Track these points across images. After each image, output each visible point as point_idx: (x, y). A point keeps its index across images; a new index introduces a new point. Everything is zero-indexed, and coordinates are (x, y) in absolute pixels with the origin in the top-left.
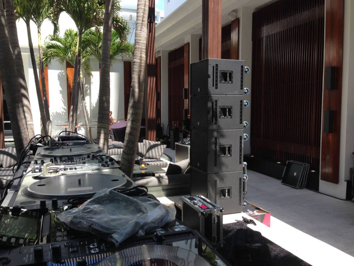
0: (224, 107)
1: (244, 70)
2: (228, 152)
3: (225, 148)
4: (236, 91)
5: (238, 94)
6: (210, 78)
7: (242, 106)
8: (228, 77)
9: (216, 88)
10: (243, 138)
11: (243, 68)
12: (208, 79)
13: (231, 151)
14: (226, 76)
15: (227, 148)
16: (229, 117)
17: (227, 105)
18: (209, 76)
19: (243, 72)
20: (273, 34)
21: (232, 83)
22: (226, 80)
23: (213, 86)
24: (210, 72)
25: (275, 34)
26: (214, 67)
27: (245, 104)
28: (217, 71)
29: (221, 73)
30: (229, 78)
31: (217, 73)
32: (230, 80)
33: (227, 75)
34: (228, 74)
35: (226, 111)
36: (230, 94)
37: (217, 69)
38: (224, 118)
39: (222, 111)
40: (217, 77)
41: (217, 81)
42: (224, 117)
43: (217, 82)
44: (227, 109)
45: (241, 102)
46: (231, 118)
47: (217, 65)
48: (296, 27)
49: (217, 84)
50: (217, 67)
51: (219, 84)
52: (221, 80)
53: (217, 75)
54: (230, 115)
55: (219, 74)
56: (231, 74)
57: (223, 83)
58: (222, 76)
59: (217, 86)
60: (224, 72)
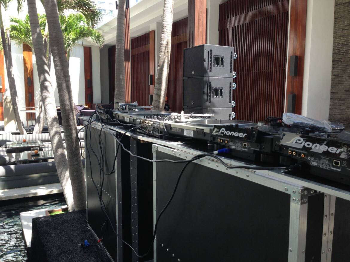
0: (216, 88)
1: (233, 56)
4: (227, 75)
5: (228, 77)
6: (205, 61)
7: (231, 88)
8: (220, 61)
9: (211, 71)
10: (231, 116)
11: (232, 54)
12: (204, 63)
14: (219, 61)
17: (219, 86)
18: (204, 60)
19: (232, 57)
20: (239, 26)
21: (223, 67)
22: (218, 64)
23: (208, 69)
24: (206, 57)
25: (241, 25)
26: (208, 52)
27: (233, 86)
28: (211, 55)
29: (215, 57)
31: (211, 58)
32: (222, 64)
33: (219, 59)
35: (218, 92)
36: (222, 76)
37: (211, 54)
38: (216, 98)
39: (215, 91)
40: (211, 61)
41: (211, 64)
42: (216, 96)
43: (211, 66)
44: (219, 90)
45: (231, 83)
46: (222, 98)
47: (211, 50)
48: (261, 19)
49: (211, 68)
50: (211, 52)
51: (213, 68)
52: (214, 64)
53: (211, 59)
54: (221, 95)
55: (213, 59)
56: (222, 59)
57: (216, 66)
58: (215, 61)
59: (211, 69)
60: (217, 56)
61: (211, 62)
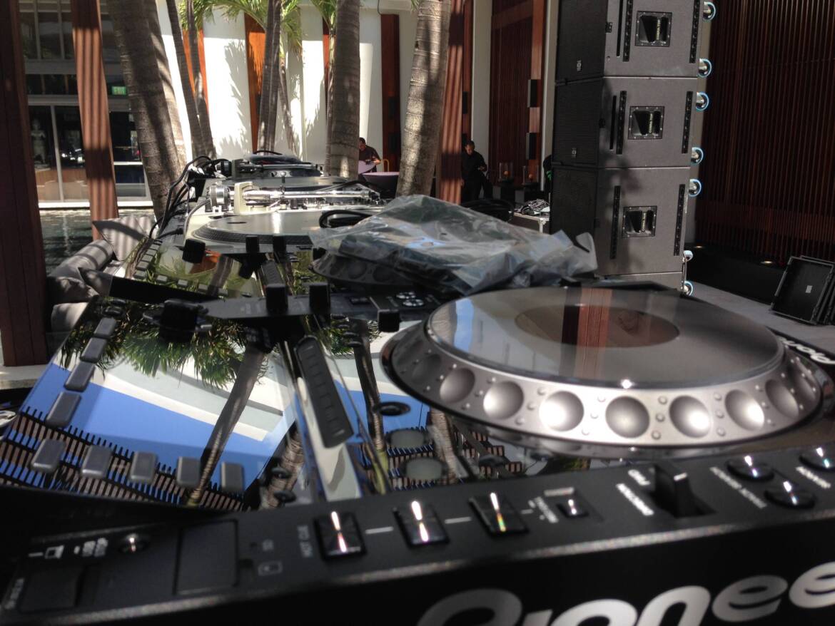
0: (642, 110)
1: (701, 11)
2: (646, 223)
3: (640, 213)
4: (678, 68)
5: (682, 74)
6: (610, 31)
7: (690, 108)
8: (658, 29)
9: (626, 59)
10: (687, 190)
11: (698, 6)
12: (605, 35)
13: (653, 223)
14: (654, 27)
15: (645, 214)
16: (655, 135)
17: (650, 103)
18: (607, 28)
19: (698, 16)
21: (668, 45)
22: (651, 37)
23: (618, 54)
24: (612, 16)
26: (622, 1)
27: (698, 101)
28: (631, 12)
29: (641, 17)
30: (661, 32)
31: (629, 18)
32: (664, 37)
33: (656, 22)
34: (659, 21)
35: (648, 120)
36: (662, 74)
37: (630, 8)
38: (642, 138)
39: (637, 118)
40: (628, 29)
41: (628, 39)
42: (640, 134)
43: (629, 43)
44: (651, 115)
45: (690, 95)
46: (660, 137)
49: (627, 49)
50: (631, 2)
51: (633, 49)
52: (640, 37)
53: (630, 23)
54: (657, 130)
55: (635, 22)
56: (665, 22)
57: (645, 45)
58: (643, 28)
59: (628, 53)
60: (648, 14)
61: (630, 33)
